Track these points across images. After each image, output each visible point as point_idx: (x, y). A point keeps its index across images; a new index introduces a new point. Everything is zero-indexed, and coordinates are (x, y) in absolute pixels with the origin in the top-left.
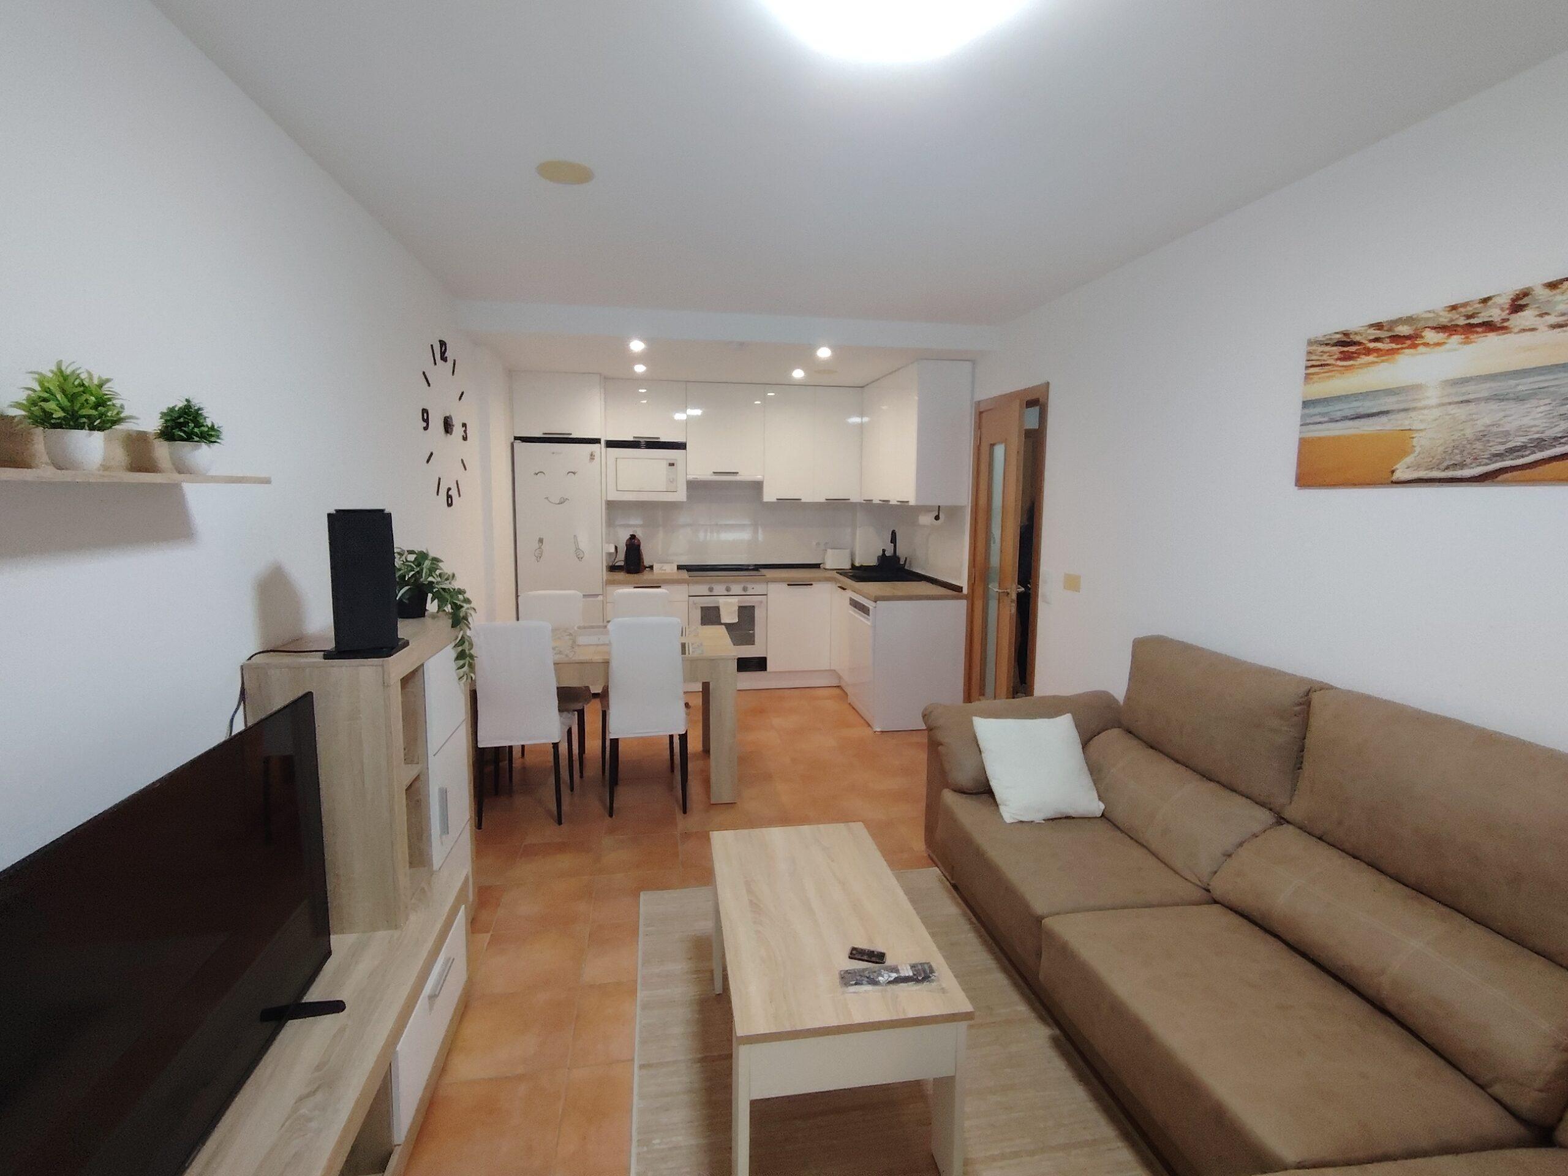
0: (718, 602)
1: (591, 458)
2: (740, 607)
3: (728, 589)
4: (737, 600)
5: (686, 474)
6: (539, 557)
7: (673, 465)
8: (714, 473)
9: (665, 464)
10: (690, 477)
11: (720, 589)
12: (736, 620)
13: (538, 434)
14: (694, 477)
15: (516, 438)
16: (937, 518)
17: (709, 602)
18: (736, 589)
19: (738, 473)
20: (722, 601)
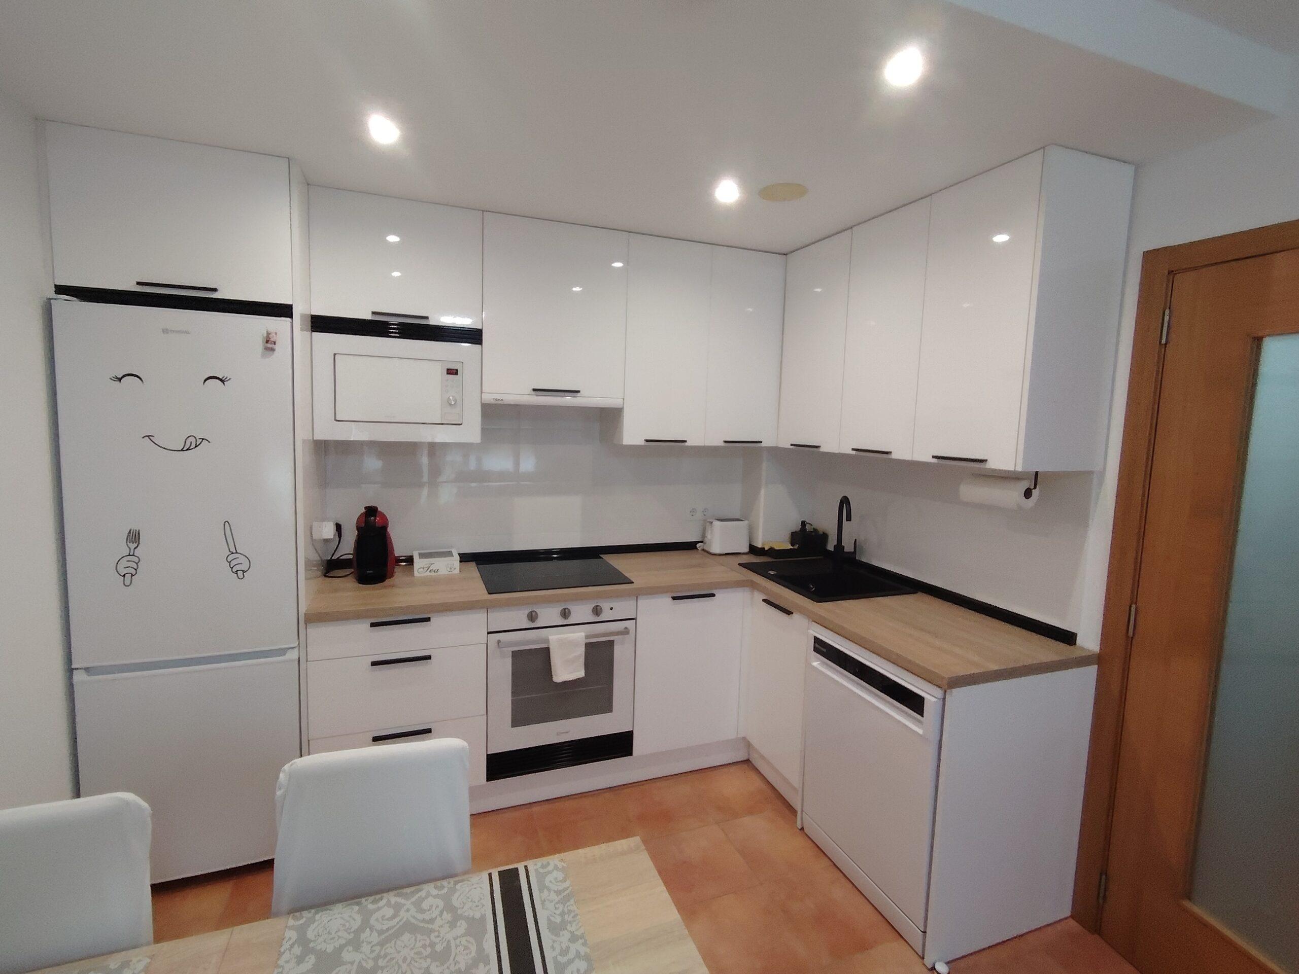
0: (547, 641)
1: (266, 349)
2: (588, 646)
3: (565, 614)
4: (583, 634)
5: (482, 393)
6: (128, 577)
7: (452, 372)
8: (534, 390)
9: (438, 371)
10: (488, 398)
11: (549, 614)
12: (581, 674)
13: (128, 284)
14: (498, 396)
15: (61, 290)
16: (1028, 494)
17: (530, 640)
18: (581, 612)
19: (578, 392)
20: (554, 638)
